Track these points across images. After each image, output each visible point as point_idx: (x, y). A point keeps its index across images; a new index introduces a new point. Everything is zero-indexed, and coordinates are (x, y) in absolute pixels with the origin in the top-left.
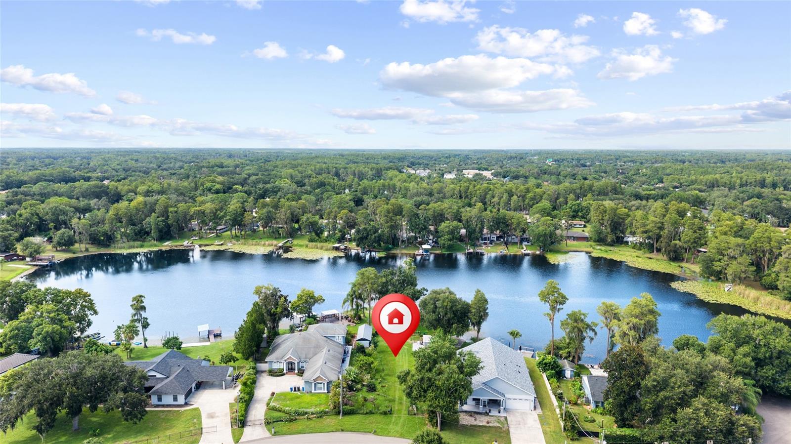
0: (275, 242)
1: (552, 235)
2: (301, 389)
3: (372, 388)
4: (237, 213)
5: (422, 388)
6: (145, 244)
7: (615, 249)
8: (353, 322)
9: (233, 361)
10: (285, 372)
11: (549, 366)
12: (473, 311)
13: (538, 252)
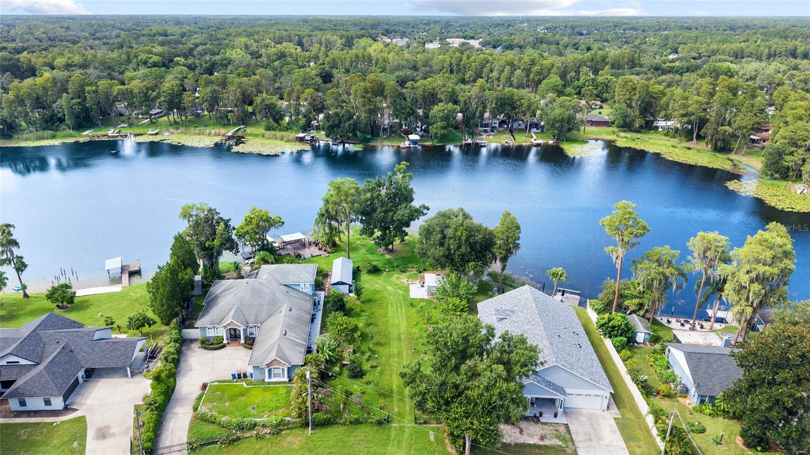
0: (223, 131)
1: (570, 119)
2: (248, 374)
3: (357, 374)
4: (173, 93)
5: (442, 397)
6: (58, 133)
7: (645, 137)
8: (325, 251)
9: (147, 326)
10: (225, 342)
11: (618, 330)
12: (498, 242)
13: (551, 142)
